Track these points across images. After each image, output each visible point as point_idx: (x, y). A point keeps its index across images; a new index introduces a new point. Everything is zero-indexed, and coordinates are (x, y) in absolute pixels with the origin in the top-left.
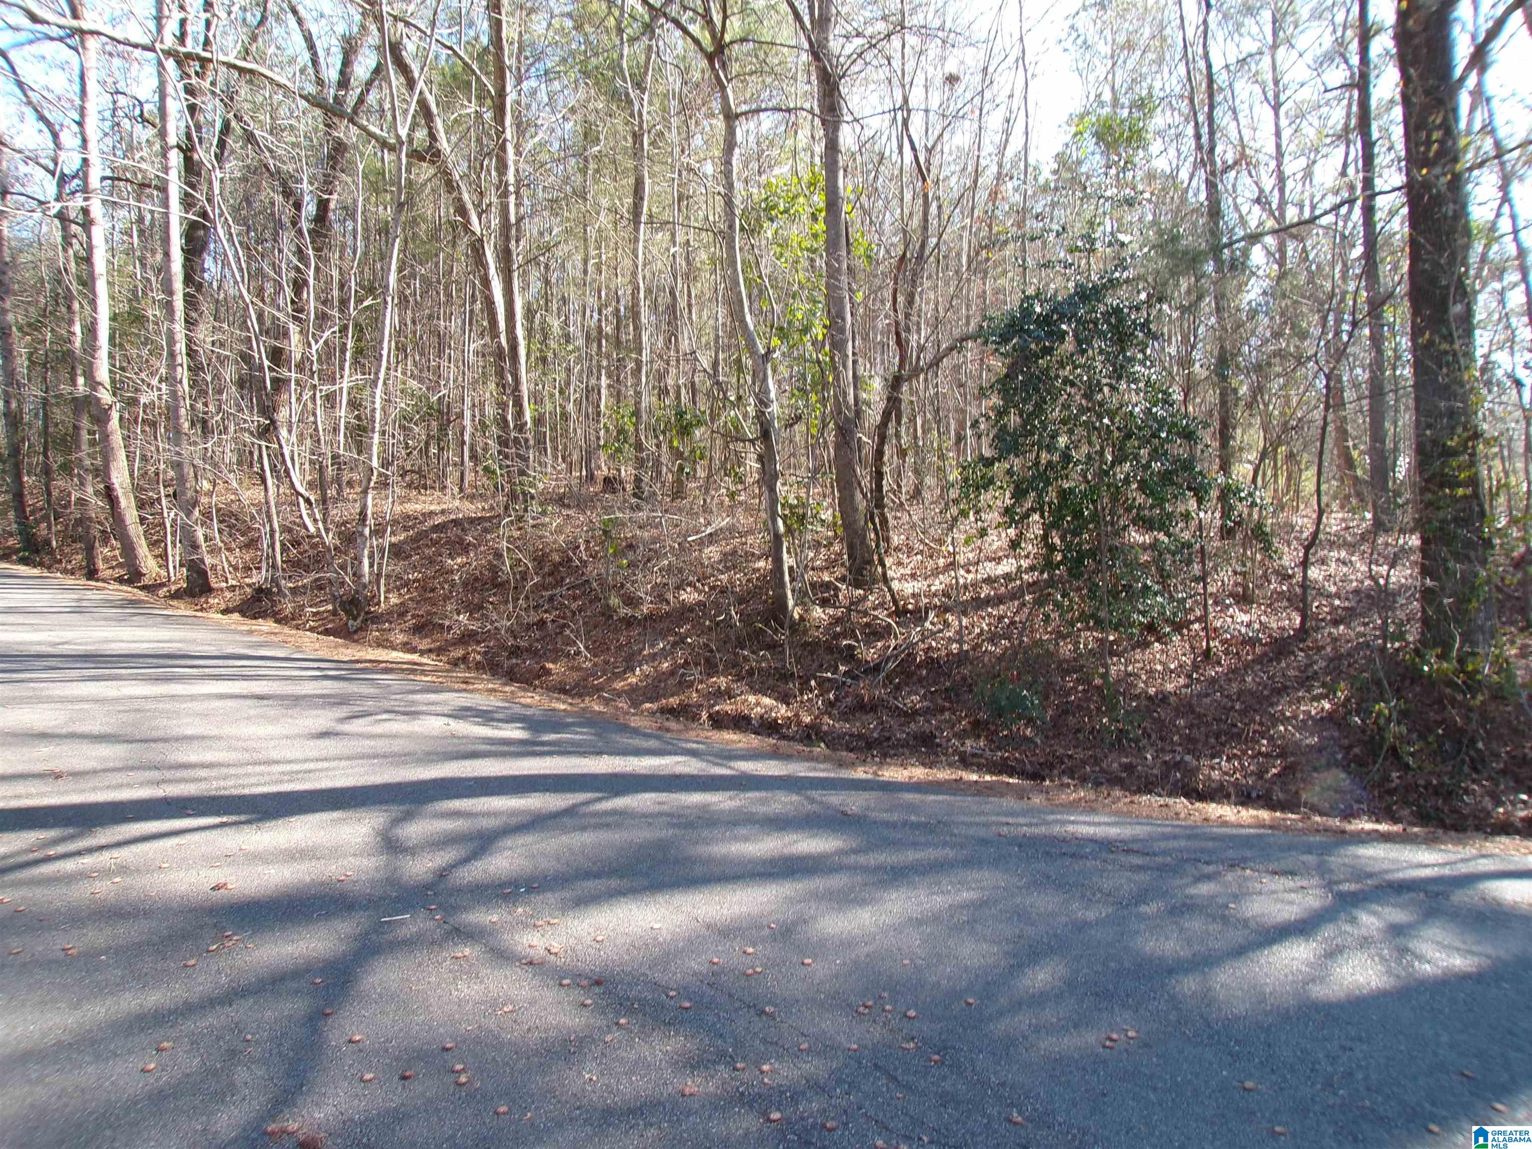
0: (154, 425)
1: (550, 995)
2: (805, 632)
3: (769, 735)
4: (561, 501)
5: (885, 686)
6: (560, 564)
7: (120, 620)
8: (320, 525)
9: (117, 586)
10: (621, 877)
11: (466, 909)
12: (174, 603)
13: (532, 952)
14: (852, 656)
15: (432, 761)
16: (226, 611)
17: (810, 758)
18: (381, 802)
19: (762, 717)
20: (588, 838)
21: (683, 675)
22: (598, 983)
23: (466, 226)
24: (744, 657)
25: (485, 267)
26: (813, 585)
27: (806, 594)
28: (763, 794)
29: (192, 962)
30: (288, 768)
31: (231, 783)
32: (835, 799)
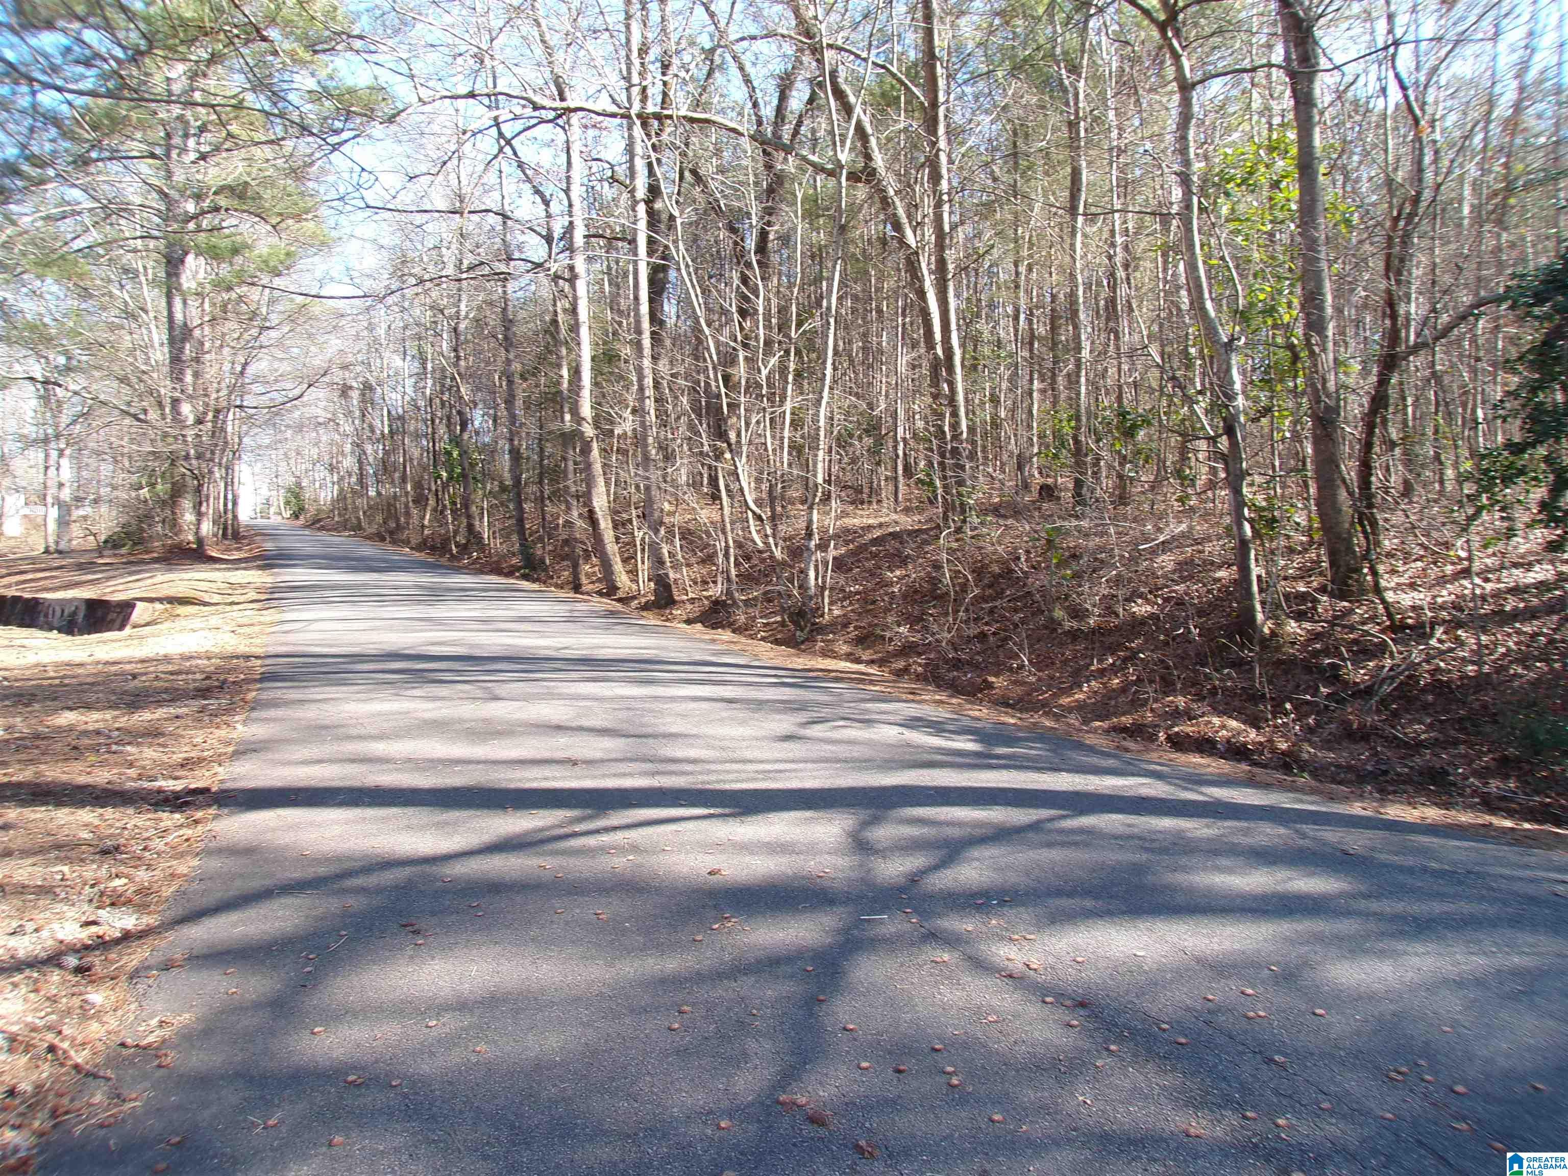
0: (625, 453)
1: (1033, 1010)
2: (1278, 649)
3: (1239, 761)
4: (996, 510)
5: (1378, 712)
6: (1000, 575)
7: (607, 628)
8: (771, 540)
9: (597, 598)
10: (1096, 898)
11: (940, 916)
12: (644, 614)
13: (1010, 965)
14: (1337, 677)
15: (891, 768)
16: (689, 622)
17: (1293, 788)
18: (849, 805)
19: (1228, 741)
20: (1055, 855)
21: (1136, 692)
22: (1082, 1005)
23: (902, 242)
24: (1205, 675)
25: (921, 280)
26: (1287, 596)
27: (1279, 606)
28: (1245, 824)
29: (699, 938)
30: (761, 767)
31: (713, 777)
32: (1331, 835)
